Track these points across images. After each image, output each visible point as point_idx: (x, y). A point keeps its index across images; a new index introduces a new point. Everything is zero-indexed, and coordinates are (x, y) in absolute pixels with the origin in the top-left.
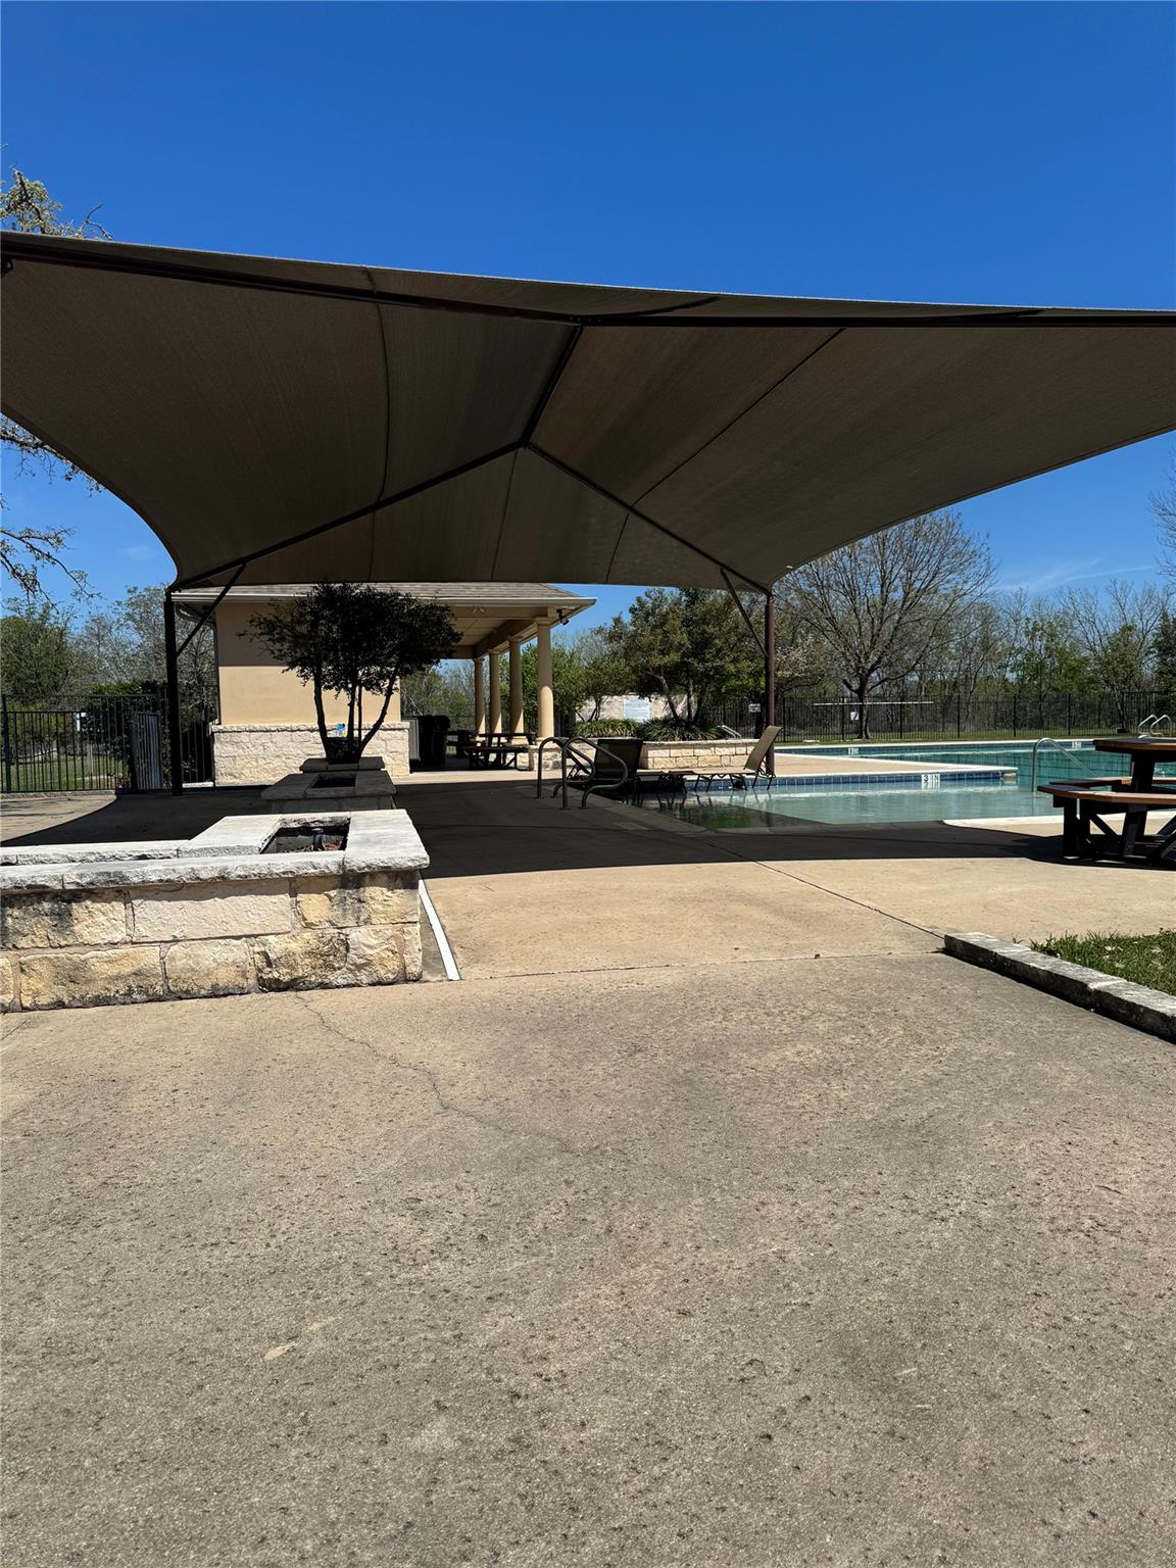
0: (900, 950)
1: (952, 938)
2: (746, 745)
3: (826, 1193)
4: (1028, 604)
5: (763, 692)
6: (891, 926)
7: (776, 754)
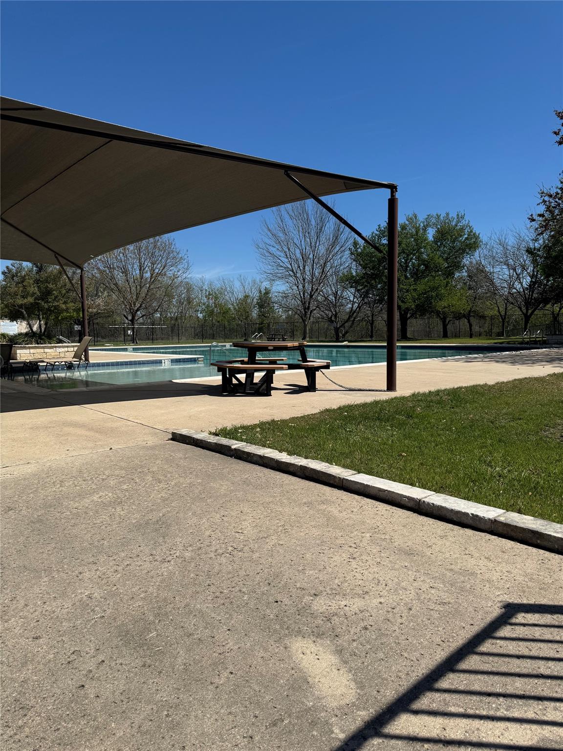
0: (151, 441)
1: (175, 433)
2: (73, 346)
3: (113, 561)
4: (206, 284)
5: (82, 319)
6: (147, 430)
7: (89, 351)
